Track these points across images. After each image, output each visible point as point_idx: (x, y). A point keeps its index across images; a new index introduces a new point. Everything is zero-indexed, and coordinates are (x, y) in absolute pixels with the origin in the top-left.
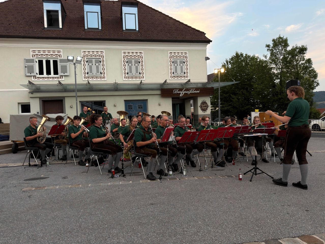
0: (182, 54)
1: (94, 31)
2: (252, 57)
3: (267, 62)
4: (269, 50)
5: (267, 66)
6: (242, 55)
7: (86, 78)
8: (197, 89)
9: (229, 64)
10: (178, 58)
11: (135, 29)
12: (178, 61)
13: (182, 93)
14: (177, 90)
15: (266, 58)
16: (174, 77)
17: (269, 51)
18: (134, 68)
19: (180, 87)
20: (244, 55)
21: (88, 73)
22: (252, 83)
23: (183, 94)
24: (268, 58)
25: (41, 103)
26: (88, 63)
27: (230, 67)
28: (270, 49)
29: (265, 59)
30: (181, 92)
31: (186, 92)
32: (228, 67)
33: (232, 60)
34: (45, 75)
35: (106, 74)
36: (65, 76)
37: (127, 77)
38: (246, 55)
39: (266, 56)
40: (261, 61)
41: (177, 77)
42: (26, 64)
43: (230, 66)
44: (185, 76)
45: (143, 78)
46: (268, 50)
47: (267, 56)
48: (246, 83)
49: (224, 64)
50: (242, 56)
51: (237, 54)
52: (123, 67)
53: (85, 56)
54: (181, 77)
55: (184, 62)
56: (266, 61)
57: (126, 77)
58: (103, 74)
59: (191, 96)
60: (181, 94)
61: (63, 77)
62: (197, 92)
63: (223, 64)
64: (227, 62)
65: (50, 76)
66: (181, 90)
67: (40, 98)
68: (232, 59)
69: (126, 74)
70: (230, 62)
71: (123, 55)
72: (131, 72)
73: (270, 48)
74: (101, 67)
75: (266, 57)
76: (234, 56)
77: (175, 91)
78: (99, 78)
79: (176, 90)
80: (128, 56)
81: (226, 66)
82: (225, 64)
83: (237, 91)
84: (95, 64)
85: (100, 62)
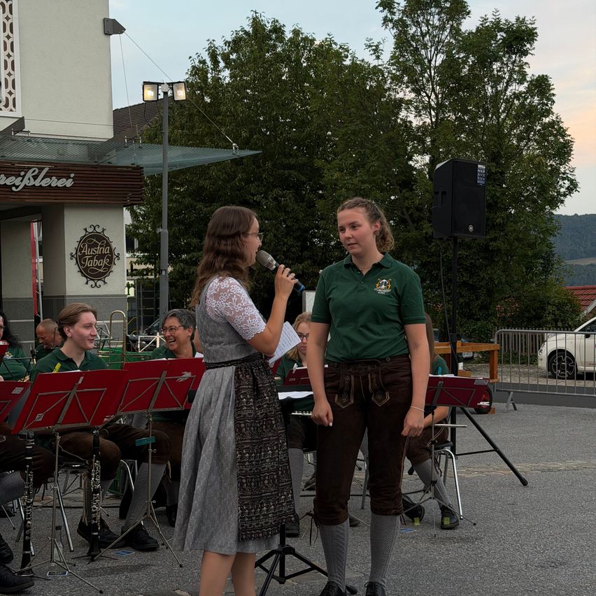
2: (321, 46)
3: (383, 75)
4: (391, 21)
5: (380, 90)
6: (278, 30)
9: (222, 64)
15: (378, 57)
17: (391, 25)
20: (288, 35)
22: (318, 163)
24: (386, 56)
27: (227, 80)
28: (396, 18)
29: (372, 61)
31: (3, 180)
32: (217, 80)
33: (234, 50)
38: (296, 32)
39: (377, 46)
40: (357, 68)
43: (226, 75)
46: (386, 20)
47: (381, 47)
48: (292, 161)
49: (200, 62)
50: (280, 38)
51: (256, 23)
56: (376, 71)
59: (30, 200)
62: (62, 183)
63: (197, 63)
64: (213, 56)
68: (236, 44)
70: (226, 57)
73: (393, 13)
75: (376, 50)
76: (246, 33)
81: (209, 75)
82: (203, 62)
83: (253, 195)
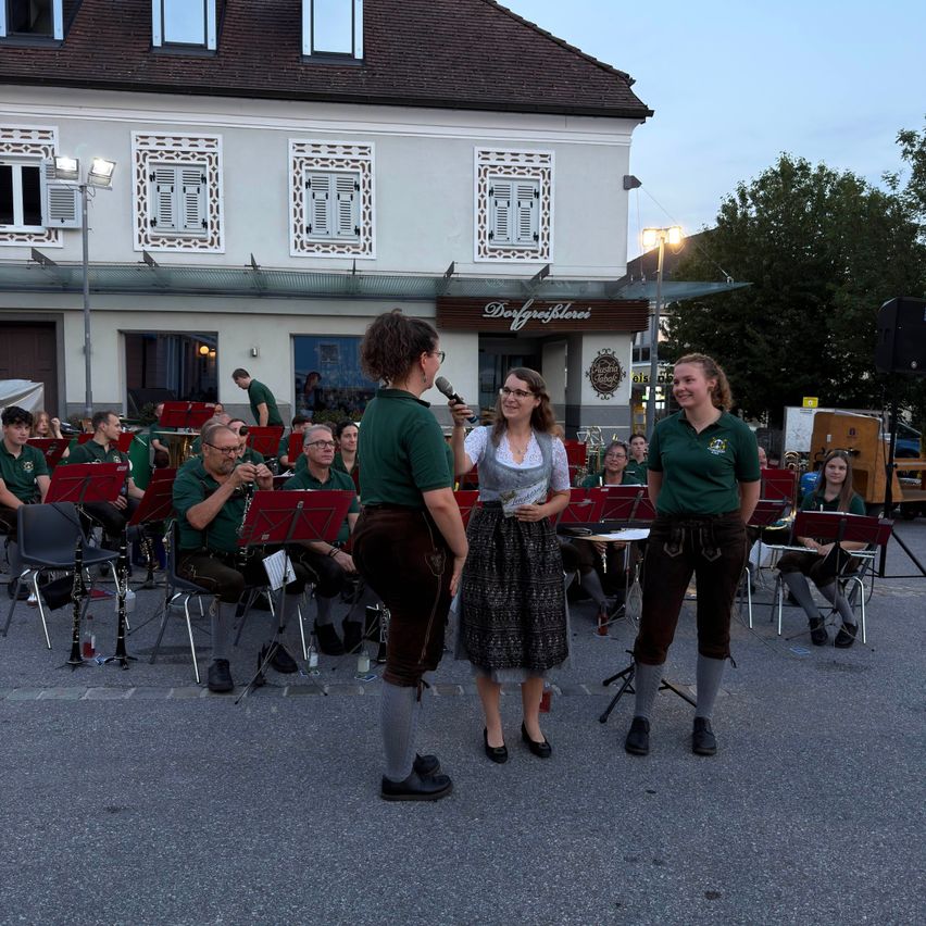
0: (530, 158)
1: (187, 57)
2: (843, 179)
3: (898, 204)
4: (911, 153)
5: (899, 217)
6: (804, 168)
7: (147, 242)
8: (579, 304)
9: (750, 201)
10: (514, 176)
11: (350, 52)
12: (514, 186)
13: (521, 319)
14: (501, 305)
15: (894, 188)
16: (492, 250)
17: (910, 156)
18: (333, 209)
19: (515, 294)
20: (814, 170)
21: (153, 223)
22: (830, 286)
23: (524, 321)
24: (902, 186)
26: (155, 183)
27: (754, 215)
28: (916, 149)
29: (887, 191)
30: (516, 315)
31: (536, 315)
32: (745, 214)
33: (761, 188)
35: (226, 228)
36: (65, 230)
37: (305, 245)
38: (822, 168)
39: (894, 178)
40: (876, 197)
41: (506, 251)
43: (753, 212)
44: (536, 252)
45: (370, 250)
46: (905, 152)
47: (898, 178)
48: (808, 284)
49: (730, 201)
50: (806, 175)
51: (785, 164)
52: (292, 204)
53: (145, 155)
54: (520, 251)
55: (537, 195)
56: (892, 200)
57: (302, 242)
58: (212, 228)
59: (554, 329)
60: (516, 320)
61: (60, 234)
62: (580, 316)
63: (727, 202)
64: (743, 196)
65: (8, 228)
66: (515, 304)
68: (763, 183)
69: (302, 232)
70: (753, 195)
71: (292, 154)
72: (321, 223)
73: (913, 146)
74: (204, 201)
75: (893, 181)
76: (774, 172)
77: (490, 309)
78: (197, 241)
79: (497, 306)
80: (312, 162)
81: (739, 212)
82: (733, 201)
83: (770, 314)
84: (184, 189)
85: (204, 179)
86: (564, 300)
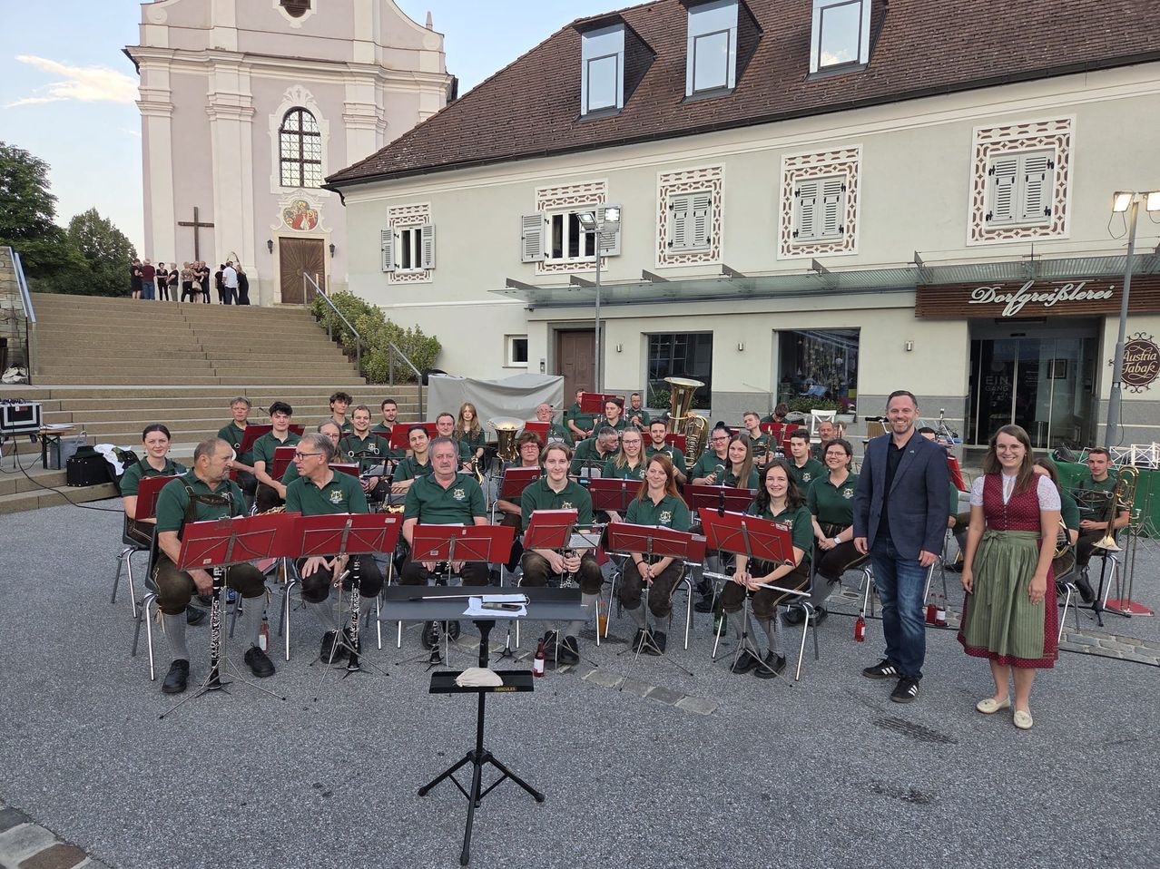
7: (665, 261)
8: (1097, 283)
10: (1021, 149)
13: (1017, 303)
14: (992, 290)
16: (988, 232)
18: (819, 212)
19: (1011, 276)
23: (1020, 306)
25: (551, 337)
30: (1010, 299)
31: (1035, 297)
34: (566, 258)
36: (609, 257)
41: (1006, 231)
42: (524, 229)
45: (853, 246)
52: (782, 214)
53: (667, 190)
55: (1051, 165)
57: (788, 246)
60: (1011, 305)
61: (606, 259)
65: (576, 259)
66: (1010, 287)
67: (550, 323)
71: (784, 168)
72: (807, 227)
74: (710, 221)
77: (977, 295)
79: (986, 291)
86: (1076, 280)
